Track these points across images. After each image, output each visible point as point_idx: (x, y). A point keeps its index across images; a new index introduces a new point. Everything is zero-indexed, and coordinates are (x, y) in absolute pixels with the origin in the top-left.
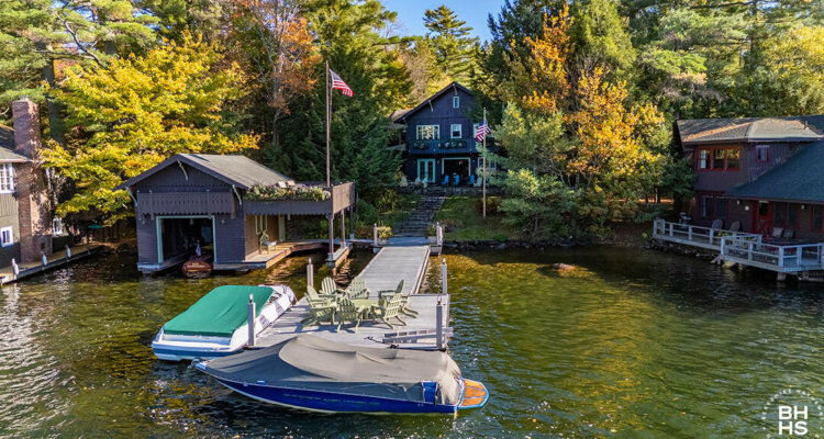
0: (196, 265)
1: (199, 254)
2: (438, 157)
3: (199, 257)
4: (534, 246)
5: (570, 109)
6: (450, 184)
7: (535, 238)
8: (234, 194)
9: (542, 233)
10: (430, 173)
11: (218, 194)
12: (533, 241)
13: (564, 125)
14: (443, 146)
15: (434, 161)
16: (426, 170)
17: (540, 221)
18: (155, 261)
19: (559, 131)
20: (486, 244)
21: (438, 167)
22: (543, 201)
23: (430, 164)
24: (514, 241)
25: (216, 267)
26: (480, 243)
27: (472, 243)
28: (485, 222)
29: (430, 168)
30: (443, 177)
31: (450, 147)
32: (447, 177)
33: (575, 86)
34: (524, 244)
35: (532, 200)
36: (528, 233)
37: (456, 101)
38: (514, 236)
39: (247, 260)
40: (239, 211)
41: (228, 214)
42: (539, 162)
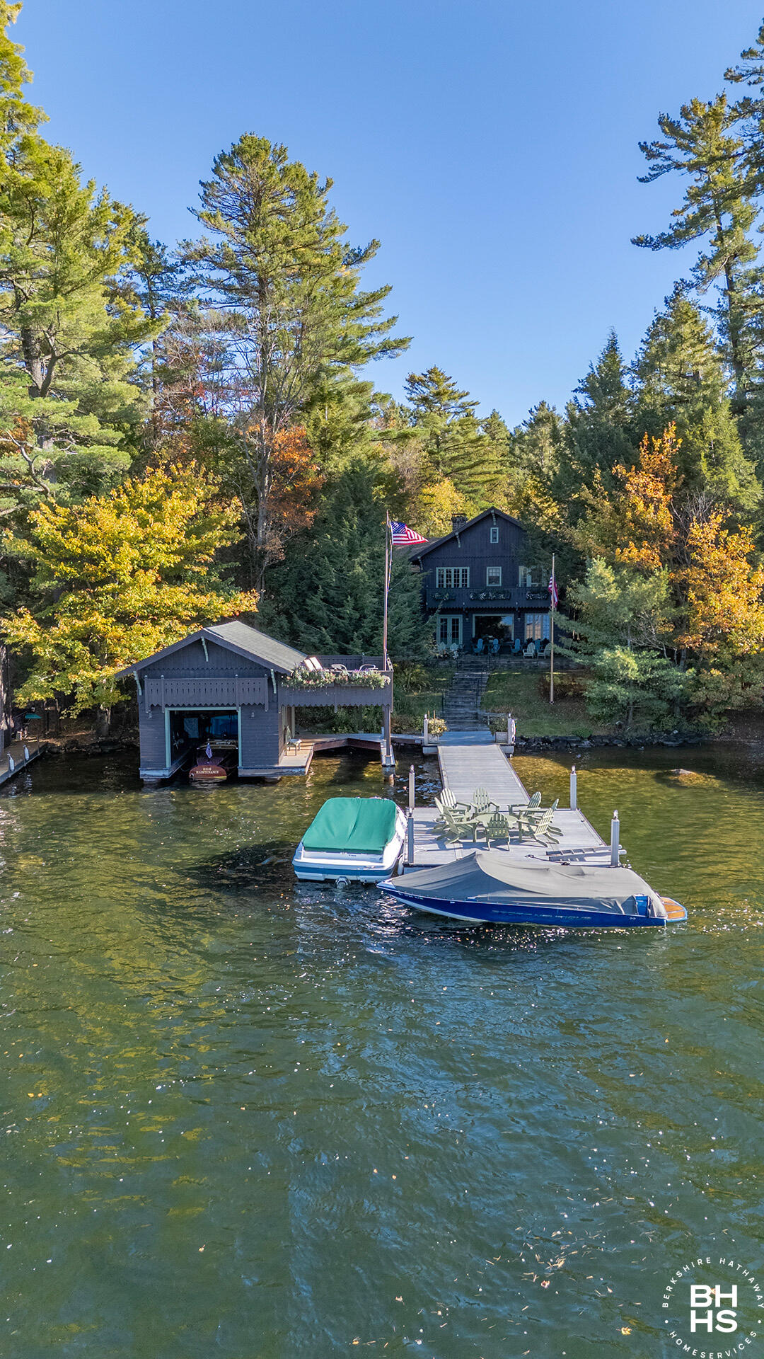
0: (206, 770)
1: (210, 755)
2: (467, 612)
3: (209, 760)
4: (629, 744)
5: (675, 561)
6: (485, 651)
7: (630, 733)
8: (270, 680)
9: (640, 728)
10: (455, 635)
11: (248, 680)
12: (627, 737)
13: (671, 583)
14: (476, 598)
15: (460, 617)
16: (450, 631)
17: (636, 710)
18: (161, 766)
19: (663, 593)
20: (566, 741)
21: (467, 626)
22: (644, 686)
23: (455, 622)
24: (601, 737)
25: (242, 773)
26: (557, 740)
27: (545, 740)
28: (554, 710)
29: (455, 628)
30: (475, 641)
31: (487, 599)
32: (480, 641)
33: (685, 533)
34: (615, 742)
35: (626, 683)
36: (620, 726)
37: (494, 533)
38: (601, 731)
39: (280, 765)
40: (274, 700)
41: (261, 706)
42: (636, 632)
